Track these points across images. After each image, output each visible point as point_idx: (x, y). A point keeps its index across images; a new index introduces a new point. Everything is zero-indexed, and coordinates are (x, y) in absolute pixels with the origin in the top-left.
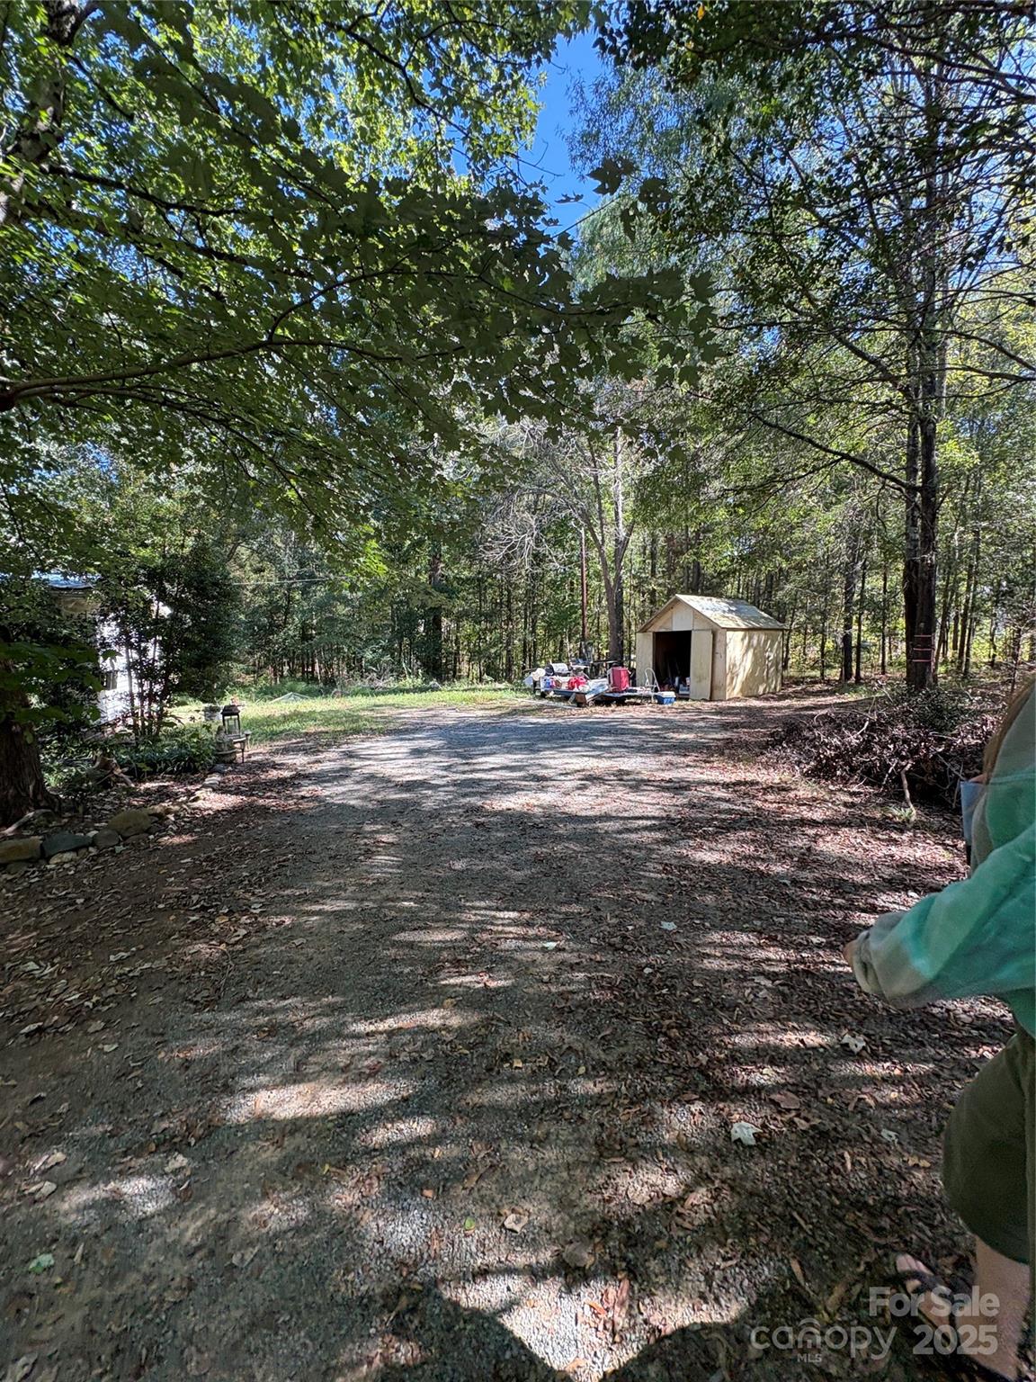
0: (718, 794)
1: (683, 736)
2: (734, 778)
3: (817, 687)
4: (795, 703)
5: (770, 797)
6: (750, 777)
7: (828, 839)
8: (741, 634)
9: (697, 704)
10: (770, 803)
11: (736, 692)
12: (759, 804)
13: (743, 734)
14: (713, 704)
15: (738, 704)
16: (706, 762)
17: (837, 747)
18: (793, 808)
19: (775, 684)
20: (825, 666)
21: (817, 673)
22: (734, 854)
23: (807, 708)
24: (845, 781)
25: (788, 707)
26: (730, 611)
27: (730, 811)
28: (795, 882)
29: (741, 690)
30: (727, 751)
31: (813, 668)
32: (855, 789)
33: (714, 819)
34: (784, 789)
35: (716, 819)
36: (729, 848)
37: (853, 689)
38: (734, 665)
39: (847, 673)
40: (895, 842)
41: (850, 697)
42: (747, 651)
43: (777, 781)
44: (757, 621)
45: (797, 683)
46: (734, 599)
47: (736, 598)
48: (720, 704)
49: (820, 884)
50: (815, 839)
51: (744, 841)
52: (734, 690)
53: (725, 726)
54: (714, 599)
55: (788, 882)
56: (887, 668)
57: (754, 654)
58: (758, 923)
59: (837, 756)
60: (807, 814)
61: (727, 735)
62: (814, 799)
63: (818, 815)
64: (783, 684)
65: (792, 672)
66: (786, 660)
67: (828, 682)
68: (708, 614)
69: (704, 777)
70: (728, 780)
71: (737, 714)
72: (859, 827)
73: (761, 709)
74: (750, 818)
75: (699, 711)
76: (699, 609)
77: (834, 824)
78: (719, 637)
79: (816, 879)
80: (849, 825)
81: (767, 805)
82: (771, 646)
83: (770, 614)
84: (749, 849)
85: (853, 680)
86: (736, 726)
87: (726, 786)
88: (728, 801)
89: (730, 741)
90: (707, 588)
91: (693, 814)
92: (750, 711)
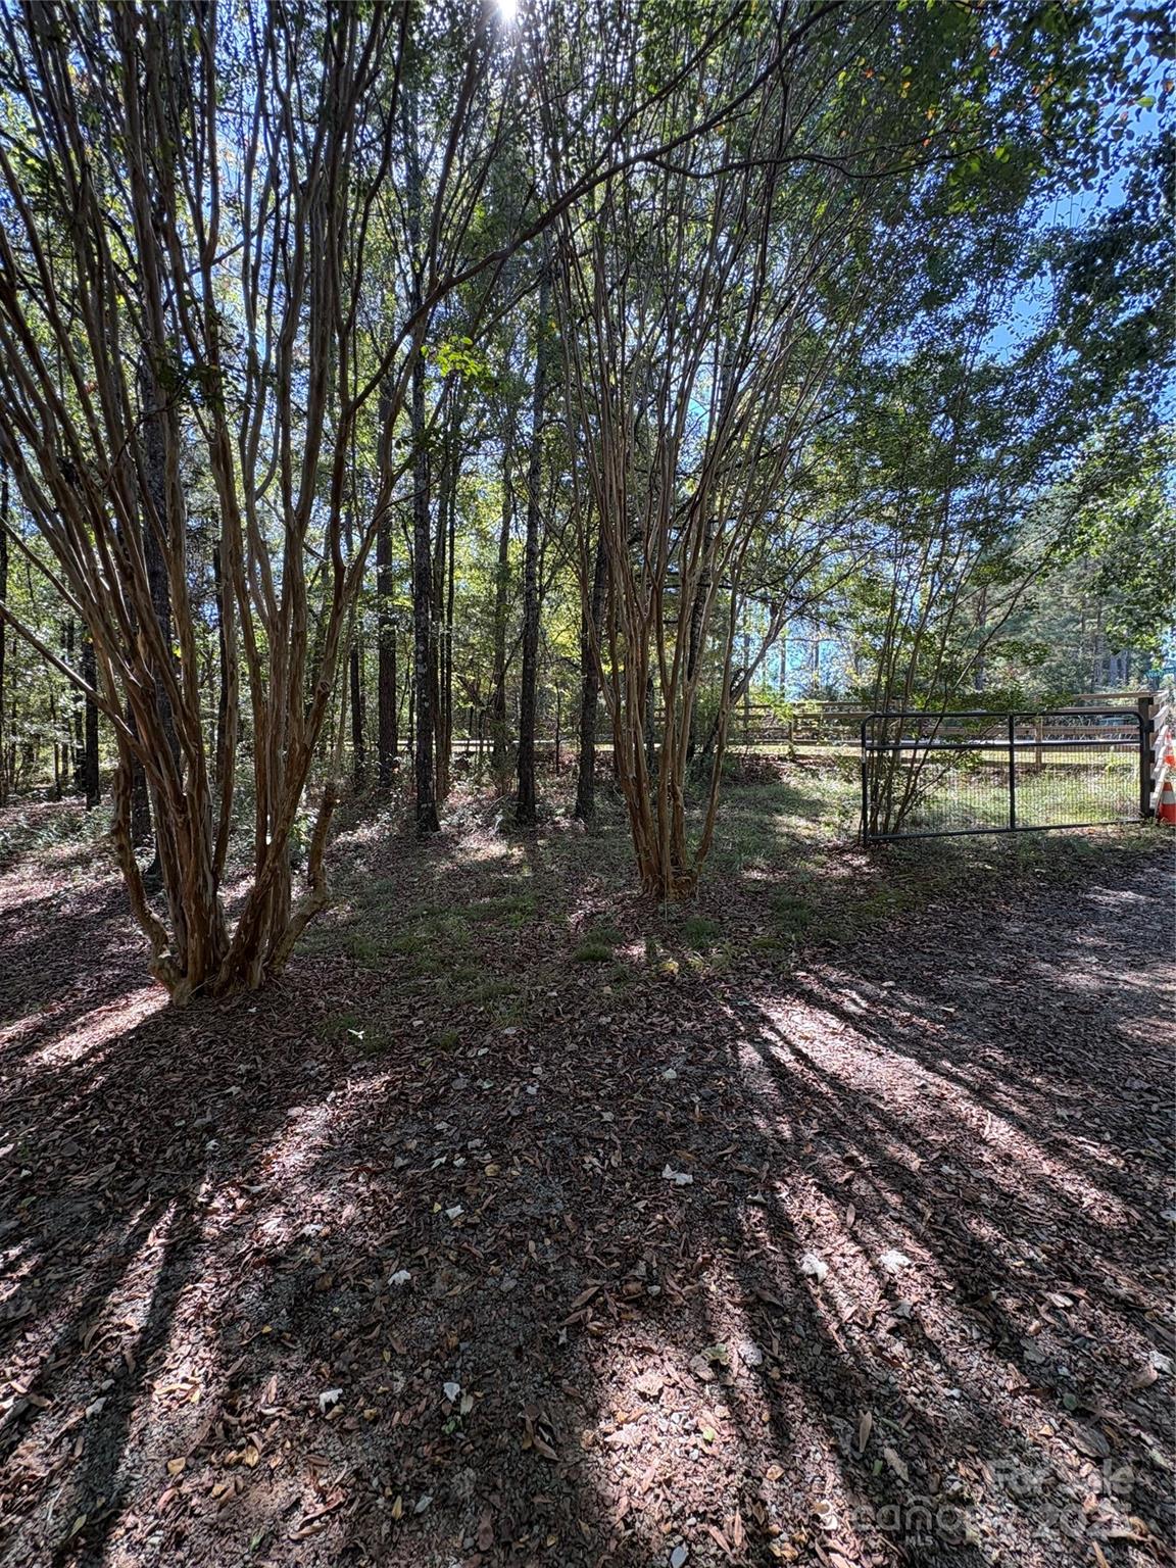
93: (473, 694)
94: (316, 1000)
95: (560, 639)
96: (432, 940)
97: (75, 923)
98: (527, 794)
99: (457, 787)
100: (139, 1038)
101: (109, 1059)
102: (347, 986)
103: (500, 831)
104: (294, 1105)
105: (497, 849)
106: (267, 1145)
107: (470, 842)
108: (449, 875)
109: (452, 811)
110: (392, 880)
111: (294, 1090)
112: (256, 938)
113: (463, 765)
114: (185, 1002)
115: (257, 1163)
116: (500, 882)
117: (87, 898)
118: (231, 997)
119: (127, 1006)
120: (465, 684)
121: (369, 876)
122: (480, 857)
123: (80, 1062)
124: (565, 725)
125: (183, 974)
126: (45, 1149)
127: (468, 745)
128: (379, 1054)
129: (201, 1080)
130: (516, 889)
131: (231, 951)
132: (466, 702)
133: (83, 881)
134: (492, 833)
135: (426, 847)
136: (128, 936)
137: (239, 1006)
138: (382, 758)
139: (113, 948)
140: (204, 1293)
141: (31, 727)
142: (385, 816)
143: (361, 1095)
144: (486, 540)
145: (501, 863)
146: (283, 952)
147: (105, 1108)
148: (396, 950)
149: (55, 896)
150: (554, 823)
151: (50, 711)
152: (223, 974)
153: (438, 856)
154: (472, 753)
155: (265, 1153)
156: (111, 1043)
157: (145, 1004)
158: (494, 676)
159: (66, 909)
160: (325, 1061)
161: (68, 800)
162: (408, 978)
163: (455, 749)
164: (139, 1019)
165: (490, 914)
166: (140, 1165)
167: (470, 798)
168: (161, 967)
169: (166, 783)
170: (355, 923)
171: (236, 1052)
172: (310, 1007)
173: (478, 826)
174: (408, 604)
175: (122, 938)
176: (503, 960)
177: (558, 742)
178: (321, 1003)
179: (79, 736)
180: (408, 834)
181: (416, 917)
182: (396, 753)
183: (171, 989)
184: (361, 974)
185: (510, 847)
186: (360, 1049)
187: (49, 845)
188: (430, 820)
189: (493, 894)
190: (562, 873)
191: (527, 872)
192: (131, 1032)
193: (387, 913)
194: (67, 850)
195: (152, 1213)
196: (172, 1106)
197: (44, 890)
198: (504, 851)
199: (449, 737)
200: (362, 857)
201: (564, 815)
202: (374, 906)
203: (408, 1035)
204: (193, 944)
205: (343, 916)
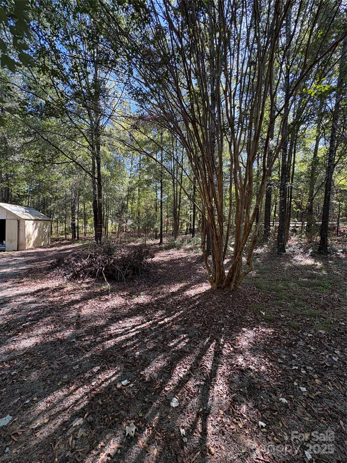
0: (29, 300)
1: (4, 271)
2: (36, 288)
3: (65, 242)
4: (57, 248)
5: (56, 294)
6: (44, 285)
7: (85, 307)
8: (32, 222)
9: (11, 253)
10: (55, 298)
11: (31, 246)
12: (51, 299)
13: (37, 265)
14: (19, 252)
15: (32, 251)
16: (19, 283)
17: (81, 266)
18: (67, 297)
19: (49, 241)
20: (66, 234)
21: (64, 236)
22: (44, 335)
23: (63, 250)
24: (83, 278)
25: (55, 250)
26: (26, 212)
27: (36, 308)
28: (78, 338)
29: (34, 245)
30: (30, 275)
31: (62, 235)
32: (87, 280)
33: (28, 316)
34: (62, 289)
35: (30, 316)
36: (40, 332)
37: (77, 241)
38: (29, 235)
39: (74, 236)
40: (107, 300)
41: (77, 245)
42: (35, 229)
43: (57, 285)
44: (39, 216)
45: (57, 240)
46: (27, 207)
47: (28, 206)
48: (23, 252)
49: (88, 333)
50: (80, 309)
51: (48, 324)
52: (30, 245)
53: (27, 262)
54: (18, 206)
55: (74, 340)
56: (86, 234)
57: (39, 230)
58: (65, 377)
59: (81, 270)
60: (74, 298)
61: (29, 266)
62: (75, 290)
63: (78, 297)
64: (51, 241)
65: (54, 236)
66: (51, 232)
67: (68, 240)
68: (15, 212)
69: (19, 292)
70: (33, 291)
71: (32, 256)
72: (94, 298)
73: (43, 252)
74: (49, 309)
75: (12, 256)
76: (10, 210)
77: (85, 299)
78: (21, 223)
79: (86, 331)
80: (91, 298)
81: (55, 299)
82: (46, 227)
83: (44, 214)
84: (51, 328)
85: (76, 238)
86: (33, 261)
87: (32, 294)
88: (35, 302)
89: (31, 269)
90: (13, 201)
91: (15, 316)
92: (38, 254)
93: (299, 206)
94: (248, 298)
95: (341, 183)
96: (285, 289)
97: (191, 264)
98: (324, 243)
99: (292, 238)
100: (205, 295)
101: (199, 298)
102: (257, 297)
103: (311, 255)
104: (244, 327)
105: (310, 262)
106: (238, 336)
107: (298, 258)
108: (290, 268)
109: (290, 246)
110: (269, 267)
111: (243, 323)
112: (233, 276)
113: (294, 231)
114: (215, 289)
115: (234, 340)
116: (312, 274)
117: (193, 258)
118: (226, 291)
119: (202, 286)
120: (296, 203)
121: (261, 264)
122: (302, 263)
123: (194, 297)
124: (342, 217)
125: (215, 281)
126: (188, 315)
127: (296, 224)
128: (270, 322)
129: (219, 310)
130: (320, 278)
131: (226, 279)
132: (296, 209)
133: (192, 254)
134: (308, 256)
135: (281, 257)
136: (201, 269)
137: (227, 294)
138: (265, 227)
139: (198, 271)
140: (224, 369)
141: (183, 218)
142: (266, 246)
143: (264, 332)
144: (307, 151)
145: (312, 267)
146: (239, 282)
147: (199, 310)
148: (272, 289)
149: (187, 257)
150: (337, 255)
151: (186, 215)
152: (224, 284)
153: (285, 261)
154: (298, 227)
155: (237, 338)
156: (200, 294)
157: (205, 287)
158: (309, 199)
159: (189, 260)
160: (252, 318)
161: (188, 235)
162: (277, 300)
163: (291, 225)
164: (205, 290)
165: (308, 285)
166: (207, 327)
167: (297, 242)
168: (210, 279)
169: (214, 233)
170: (258, 278)
171: (227, 306)
172: (247, 300)
173: (302, 253)
174: (277, 178)
175: (200, 269)
176: (315, 303)
177: (338, 223)
178: (250, 300)
179: (191, 220)
180: (274, 252)
181: (278, 280)
182: (270, 226)
183: (212, 285)
184: (261, 294)
185: (315, 261)
186: (263, 318)
187: (185, 245)
188: (282, 248)
189: (309, 278)
190: (343, 276)
191: (324, 272)
192: (203, 293)
193: (268, 277)
194: (188, 246)
195: (211, 341)
196: (213, 315)
197: (185, 255)
198: (313, 263)
199: (289, 221)
200: (259, 258)
201: (342, 252)
202: (264, 274)
203: (279, 319)
204: (217, 274)
205: (254, 275)
